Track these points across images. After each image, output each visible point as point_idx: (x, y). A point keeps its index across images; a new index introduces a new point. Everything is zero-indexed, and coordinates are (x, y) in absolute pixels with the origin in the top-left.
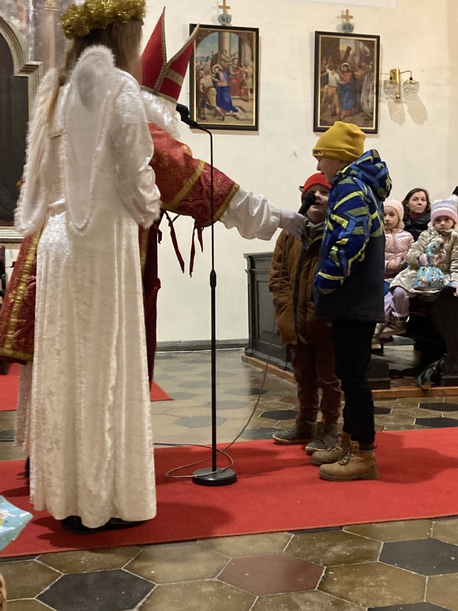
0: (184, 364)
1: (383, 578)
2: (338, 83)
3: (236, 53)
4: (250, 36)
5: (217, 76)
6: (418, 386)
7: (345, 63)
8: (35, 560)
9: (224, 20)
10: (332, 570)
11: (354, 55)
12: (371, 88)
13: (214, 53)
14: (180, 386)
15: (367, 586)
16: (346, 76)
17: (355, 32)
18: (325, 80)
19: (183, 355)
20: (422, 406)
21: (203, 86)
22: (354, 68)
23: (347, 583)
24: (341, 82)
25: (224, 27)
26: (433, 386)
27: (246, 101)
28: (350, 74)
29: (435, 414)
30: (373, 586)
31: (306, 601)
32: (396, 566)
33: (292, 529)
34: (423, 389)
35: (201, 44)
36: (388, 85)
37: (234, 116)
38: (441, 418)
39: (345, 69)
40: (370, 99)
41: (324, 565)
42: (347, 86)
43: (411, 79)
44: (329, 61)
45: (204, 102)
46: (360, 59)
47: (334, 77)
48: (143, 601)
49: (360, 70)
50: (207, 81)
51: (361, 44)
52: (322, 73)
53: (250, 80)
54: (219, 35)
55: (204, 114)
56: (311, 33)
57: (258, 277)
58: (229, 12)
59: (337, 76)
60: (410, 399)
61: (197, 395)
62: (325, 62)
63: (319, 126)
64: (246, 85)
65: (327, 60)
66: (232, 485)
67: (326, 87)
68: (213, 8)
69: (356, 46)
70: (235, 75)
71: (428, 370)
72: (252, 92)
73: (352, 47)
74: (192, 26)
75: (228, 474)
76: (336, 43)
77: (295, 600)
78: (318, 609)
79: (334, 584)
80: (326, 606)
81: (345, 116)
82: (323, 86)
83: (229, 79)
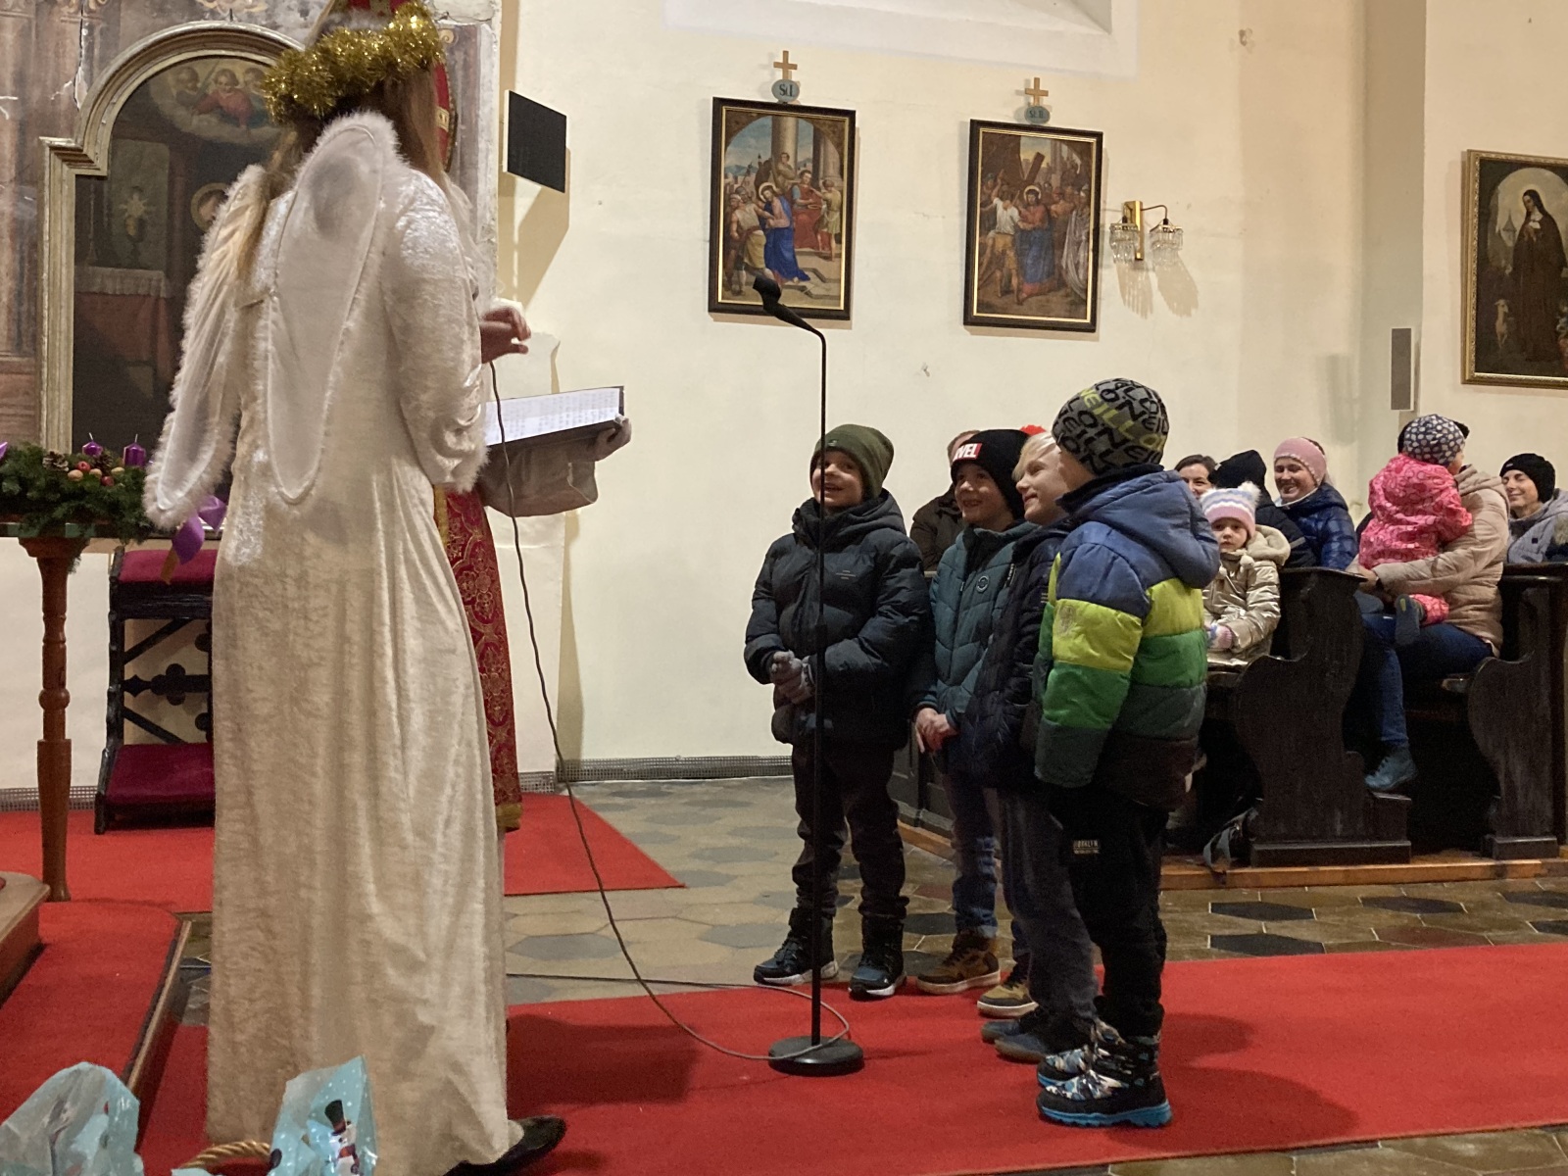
2: (1016, 226)
3: (808, 159)
4: (836, 126)
5: (769, 207)
7: (1032, 187)
9: (785, 92)
11: (1050, 170)
12: (1084, 238)
14: (695, 856)
16: (1034, 214)
17: (1051, 123)
18: (990, 220)
19: (686, 789)
20: (1217, 908)
21: (739, 226)
24: (1021, 225)
25: (783, 107)
27: (828, 258)
28: (1041, 209)
29: (1248, 926)
34: (1215, 873)
35: (735, 140)
36: (1119, 234)
37: (803, 289)
38: (1261, 935)
39: (1032, 197)
40: (1082, 261)
42: (1037, 234)
43: (1166, 222)
44: (999, 181)
45: (739, 260)
46: (1062, 179)
49: (1062, 202)
50: (747, 215)
51: (1065, 148)
52: (983, 205)
54: (773, 120)
56: (962, 123)
58: (795, 76)
59: (1014, 212)
60: (1186, 893)
62: (990, 183)
63: (975, 313)
64: (827, 226)
65: (995, 180)
66: (854, 1075)
67: (992, 234)
68: (764, 67)
69: (1055, 152)
70: (806, 206)
72: (839, 242)
73: (1047, 151)
74: (719, 103)
75: (847, 1051)
76: (1012, 145)
81: (1030, 295)
82: (985, 231)
83: (792, 213)
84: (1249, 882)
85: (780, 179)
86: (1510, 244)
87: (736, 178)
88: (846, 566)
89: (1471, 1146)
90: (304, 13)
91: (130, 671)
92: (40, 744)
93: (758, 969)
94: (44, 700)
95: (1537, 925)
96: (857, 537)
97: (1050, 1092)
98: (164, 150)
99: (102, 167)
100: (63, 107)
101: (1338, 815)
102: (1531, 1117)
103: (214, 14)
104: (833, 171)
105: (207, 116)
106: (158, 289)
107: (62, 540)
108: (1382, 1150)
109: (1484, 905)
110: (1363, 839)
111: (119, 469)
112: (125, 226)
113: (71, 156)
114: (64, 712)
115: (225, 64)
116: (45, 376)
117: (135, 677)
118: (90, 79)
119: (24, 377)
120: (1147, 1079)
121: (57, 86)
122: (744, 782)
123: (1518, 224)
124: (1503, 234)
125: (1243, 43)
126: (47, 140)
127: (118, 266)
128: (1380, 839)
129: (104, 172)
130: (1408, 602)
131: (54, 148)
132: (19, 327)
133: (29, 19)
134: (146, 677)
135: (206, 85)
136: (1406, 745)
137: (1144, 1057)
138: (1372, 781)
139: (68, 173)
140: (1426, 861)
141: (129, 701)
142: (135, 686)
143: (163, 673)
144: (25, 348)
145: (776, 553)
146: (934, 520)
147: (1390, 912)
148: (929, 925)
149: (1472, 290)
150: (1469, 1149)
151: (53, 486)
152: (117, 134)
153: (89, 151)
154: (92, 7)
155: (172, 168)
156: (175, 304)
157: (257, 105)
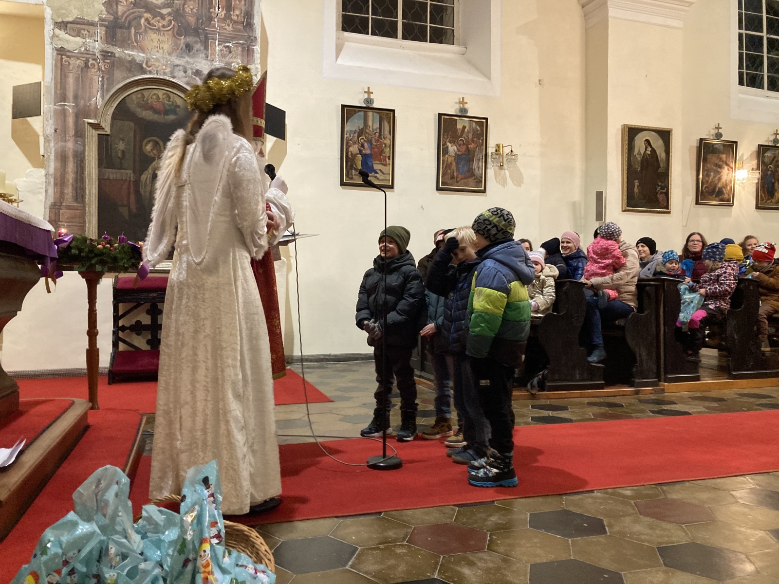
1: (535, 541)
2: (456, 153)
3: (377, 128)
4: (388, 115)
5: (363, 146)
6: (528, 391)
7: (461, 138)
9: (368, 102)
10: (494, 534)
11: (468, 132)
12: (481, 158)
13: (360, 128)
15: (525, 547)
16: (462, 148)
17: (469, 114)
18: (446, 151)
19: (333, 367)
20: (533, 407)
21: (352, 154)
23: (508, 545)
24: (458, 153)
25: (368, 108)
26: (539, 391)
27: (385, 165)
28: (465, 146)
29: (546, 413)
30: (529, 547)
32: (543, 531)
33: (455, 503)
34: (532, 394)
35: (350, 120)
36: (494, 156)
37: (376, 177)
38: (549, 416)
39: (462, 142)
40: (480, 166)
41: (487, 531)
42: (464, 156)
43: (512, 151)
45: (352, 166)
47: (452, 149)
48: (352, 560)
49: (473, 144)
50: (354, 149)
51: (474, 124)
52: (443, 145)
53: (388, 149)
54: (364, 113)
55: (352, 175)
56: (435, 115)
58: (372, 96)
59: (455, 148)
60: (522, 401)
61: (353, 398)
62: (446, 137)
63: (441, 186)
64: (384, 153)
65: (448, 135)
67: (447, 156)
68: (360, 93)
69: (470, 125)
70: (376, 145)
72: (389, 159)
73: (467, 126)
74: (343, 106)
75: (395, 461)
76: (454, 123)
77: (472, 558)
78: (491, 565)
79: (499, 546)
80: (497, 562)
81: (461, 179)
82: (444, 155)
83: (371, 148)
84: (545, 397)
85: (367, 135)
86: (639, 159)
87: (350, 135)
88: (394, 280)
89: (628, 492)
90: (185, 72)
91: (121, 323)
92: (88, 351)
93: (362, 431)
94: (89, 333)
95: (653, 412)
96: (397, 269)
97: (473, 475)
98: (132, 124)
99: (108, 130)
100: (93, 107)
101: (578, 372)
102: (651, 480)
103: (150, 72)
105: (147, 111)
106: (130, 178)
107: (95, 272)
108: (596, 494)
109: (631, 404)
110: (587, 380)
111: (117, 245)
113: (96, 126)
114: (96, 339)
115: (155, 92)
116: (87, 211)
117: (123, 326)
118: (103, 97)
119: (79, 211)
120: (508, 468)
121: (90, 100)
122: (356, 363)
123: (642, 152)
124: (637, 156)
125: (540, 84)
126: (86, 120)
128: (593, 381)
129: (109, 132)
130: (603, 292)
131: (89, 123)
132: (77, 193)
133: (79, 75)
134: (127, 325)
135: (148, 100)
136: (602, 345)
137: (507, 461)
138: (590, 359)
139: (95, 133)
140: (611, 389)
141: (121, 334)
142: (123, 329)
143: (134, 324)
144: (79, 200)
145: (367, 275)
146: (426, 263)
147: (597, 407)
148: (425, 414)
149: (625, 176)
150: (628, 493)
151: (91, 251)
152: (114, 117)
153: (103, 124)
154: (103, 69)
155: (135, 131)
156: (137, 183)
157: (167, 107)
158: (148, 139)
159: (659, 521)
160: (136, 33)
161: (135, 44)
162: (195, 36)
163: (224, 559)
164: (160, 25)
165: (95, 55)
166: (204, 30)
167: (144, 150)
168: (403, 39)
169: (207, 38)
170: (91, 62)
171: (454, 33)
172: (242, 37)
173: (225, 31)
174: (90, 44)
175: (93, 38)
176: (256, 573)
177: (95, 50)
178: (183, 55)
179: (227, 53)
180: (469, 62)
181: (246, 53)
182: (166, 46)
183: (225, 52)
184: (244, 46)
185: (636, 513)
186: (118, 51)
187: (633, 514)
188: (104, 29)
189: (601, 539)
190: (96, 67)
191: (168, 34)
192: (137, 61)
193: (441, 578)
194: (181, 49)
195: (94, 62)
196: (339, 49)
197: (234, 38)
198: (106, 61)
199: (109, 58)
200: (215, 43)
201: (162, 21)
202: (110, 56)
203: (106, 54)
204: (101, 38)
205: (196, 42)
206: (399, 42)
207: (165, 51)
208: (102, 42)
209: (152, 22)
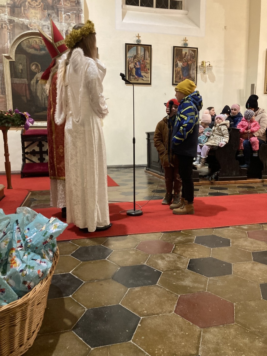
0: (123, 173)
1: (196, 249)
2: (182, 66)
4: (148, 48)
5: (136, 64)
6: (210, 181)
7: (184, 59)
8: (70, 242)
9: (138, 42)
10: (177, 246)
11: (188, 55)
12: (194, 68)
13: (135, 55)
14: (122, 181)
15: (190, 252)
17: (188, 46)
18: (177, 65)
19: (123, 170)
20: (211, 188)
21: (130, 68)
22: (188, 60)
23: (182, 250)
24: (183, 66)
25: (138, 45)
26: (215, 181)
27: (147, 73)
28: (186, 63)
29: (216, 191)
30: (192, 251)
31: (168, 256)
32: (200, 245)
33: (163, 231)
35: (129, 51)
36: (201, 67)
37: (142, 79)
38: (218, 192)
39: (185, 61)
40: (194, 73)
41: (175, 244)
42: (186, 68)
43: (210, 65)
44: (179, 58)
45: (130, 73)
46: (190, 57)
47: (180, 64)
48: (109, 256)
49: (190, 61)
50: (132, 65)
51: (191, 51)
52: (176, 62)
53: (148, 65)
54: (137, 47)
55: (131, 78)
56: (172, 47)
57: (151, 141)
58: (140, 39)
59: (181, 63)
60: (206, 186)
61: (128, 184)
62: (177, 58)
63: (174, 83)
64: (147, 67)
66: (141, 216)
67: (177, 68)
68: (134, 37)
69: (189, 52)
70: (143, 63)
71: (214, 175)
72: (149, 70)
73: (187, 52)
74: (126, 44)
76: (181, 51)
77: (164, 256)
78: (172, 259)
79: (178, 251)
80: (175, 258)
81: (184, 79)
82: (176, 67)
83: (140, 65)
84: (217, 184)
85: (138, 58)
87: (130, 58)
90: (48, 29)
92: (5, 163)
94: (5, 155)
98: (25, 56)
99: (14, 59)
100: (6, 48)
101: (234, 172)
102: (258, 222)
103: (32, 29)
104: (148, 57)
105: (32, 49)
106: (26, 82)
107: (5, 127)
108: (230, 228)
111: (14, 114)
112: (19, 71)
113: (8, 57)
114: (9, 157)
115: (35, 39)
116: (7, 99)
118: (10, 42)
119: (4, 99)
121: (4, 44)
125: (225, 29)
126: (3, 54)
127: (18, 78)
128: (242, 176)
131: (5, 56)
132: (2, 90)
135: (31, 43)
139: (8, 61)
142: (27, 153)
143: (32, 151)
144: (3, 93)
147: (242, 188)
149: (266, 76)
151: (2, 117)
152: (16, 53)
153: (11, 56)
154: (10, 28)
155: (26, 59)
156: (29, 85)
157: (41, 47)
158: (33, 63)
159: (256, 240)
160: (24, 9)
161: (24, 15)
162: (52, 10)
163: (24, 256)
164: (35, 5)
165: (5, 22)
166: (56, 6)
167: (31, 68)
168: (156, 7)
169: (58, 11)
170: (4, 25)
171: (182, 3)
172: (75, 10)
173: (66, 7)
174: (3, 17)
175: (4, 13)
176: (40, 263)
177: (5, 19)
178: (47, 20)
179: (68, 18)
180: (190, 19)
181: (77, 18)
182: (38, 16)
183: (67, 18)
184: (76, 14)
185: (247, 237)
186: (16, 19)
187: (245, 237)
188: (9, 8)
189: (227, 248)
190: (6, 28)
191: (39, 9)
192: (25, 24)
193: (147, 265)
194: (46, 17)
195: (5, 25)
196: (124, 15)
197: (71, 10)
198: (11, 24)
199: (12, 23)
200: (62, 13)
201: (36, 3)
202: (13, 22)
203: (11, 21)
204: (8, 13)
205: (53, 13)
206: (154, 9)
207: (38, 18)
208: (8, 15)
209: (32, 3)
